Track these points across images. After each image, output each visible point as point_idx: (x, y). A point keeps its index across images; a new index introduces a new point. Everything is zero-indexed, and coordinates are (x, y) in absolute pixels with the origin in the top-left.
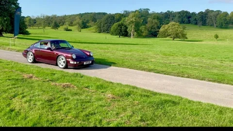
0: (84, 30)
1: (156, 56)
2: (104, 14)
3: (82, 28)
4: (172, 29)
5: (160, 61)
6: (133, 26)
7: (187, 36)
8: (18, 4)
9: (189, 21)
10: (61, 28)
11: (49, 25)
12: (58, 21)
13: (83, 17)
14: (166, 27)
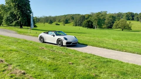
0: (66, 24)
1: (109, 40)
2: (79, 15)
3: (66, 23)
4: (122, 24)
5: (111, 43)
6: (96, 22)
7: (131, 28)
8: (31, 10)
9: (133, 18)
10: (54, 24)
11: (47, 22)
12: (52, 20)
13: (66, 17)
14: (118, 23)
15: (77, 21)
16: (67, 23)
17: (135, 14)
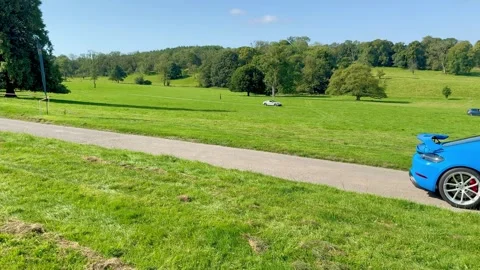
0: (173, 82)
2: (217, 49)
3: (172, 78)
4: (355, 78)
6: (275, 74)
7: (386, 92)
8: (46, 32)
9: (391, 60)
10: (130, 79)
11: (104, 72)
12: (122, 65)
13: (174, 55)
14: (343, 75)
15: (213, 70)
16: (177, 78)
17: (397, 46)
